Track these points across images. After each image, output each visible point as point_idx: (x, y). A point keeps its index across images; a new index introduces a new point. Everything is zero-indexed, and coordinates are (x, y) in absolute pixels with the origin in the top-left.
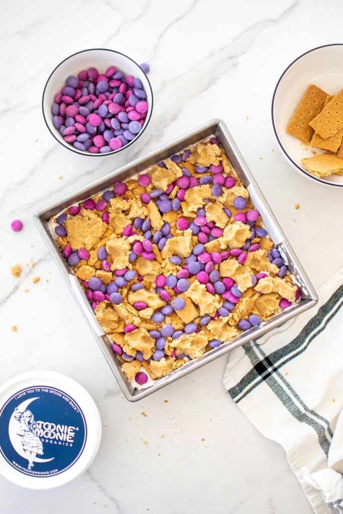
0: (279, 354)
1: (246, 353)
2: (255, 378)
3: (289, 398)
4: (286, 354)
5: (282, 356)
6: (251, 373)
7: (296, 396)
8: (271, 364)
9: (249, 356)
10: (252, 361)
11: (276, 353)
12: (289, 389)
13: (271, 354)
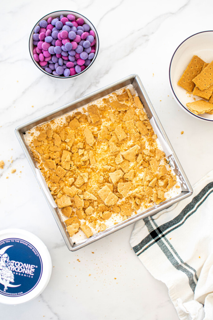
0: (166, 226)
1: (145, 224)
2: (151, 240)
3: (171, 254)
4: (171, 226)
5: (168, 227)
6: (148, 237)
7: (176, 253)
8: (161, 232)
9: (147, 226)
10: (149, 230)
11: (164, 225)
12: (172, 249)
13: (161, 226)
